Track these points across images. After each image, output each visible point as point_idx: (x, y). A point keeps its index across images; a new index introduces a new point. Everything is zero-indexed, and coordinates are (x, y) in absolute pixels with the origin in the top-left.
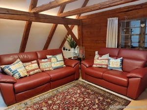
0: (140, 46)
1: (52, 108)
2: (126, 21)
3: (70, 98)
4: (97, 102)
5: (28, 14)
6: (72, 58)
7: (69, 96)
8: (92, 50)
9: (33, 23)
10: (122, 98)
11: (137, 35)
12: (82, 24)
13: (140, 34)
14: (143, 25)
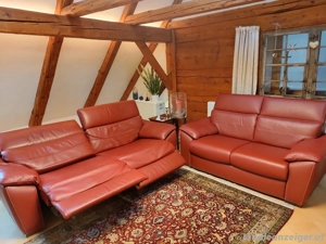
0: (305, 91)
1: (130, 233)
2: (276, 34)
3: (164, 210)
4: (224, 216)
5: (56, 20)
6: (158, 119)
7: (162, 206)
8: (200, 99)
9: (65, 39)
10: (274, 205)
11: (300, 65)
12: (176, 39)
13: (307, 63)
14: (314, 44)
